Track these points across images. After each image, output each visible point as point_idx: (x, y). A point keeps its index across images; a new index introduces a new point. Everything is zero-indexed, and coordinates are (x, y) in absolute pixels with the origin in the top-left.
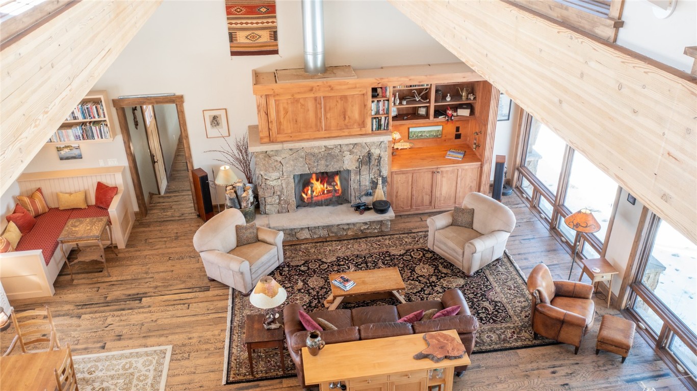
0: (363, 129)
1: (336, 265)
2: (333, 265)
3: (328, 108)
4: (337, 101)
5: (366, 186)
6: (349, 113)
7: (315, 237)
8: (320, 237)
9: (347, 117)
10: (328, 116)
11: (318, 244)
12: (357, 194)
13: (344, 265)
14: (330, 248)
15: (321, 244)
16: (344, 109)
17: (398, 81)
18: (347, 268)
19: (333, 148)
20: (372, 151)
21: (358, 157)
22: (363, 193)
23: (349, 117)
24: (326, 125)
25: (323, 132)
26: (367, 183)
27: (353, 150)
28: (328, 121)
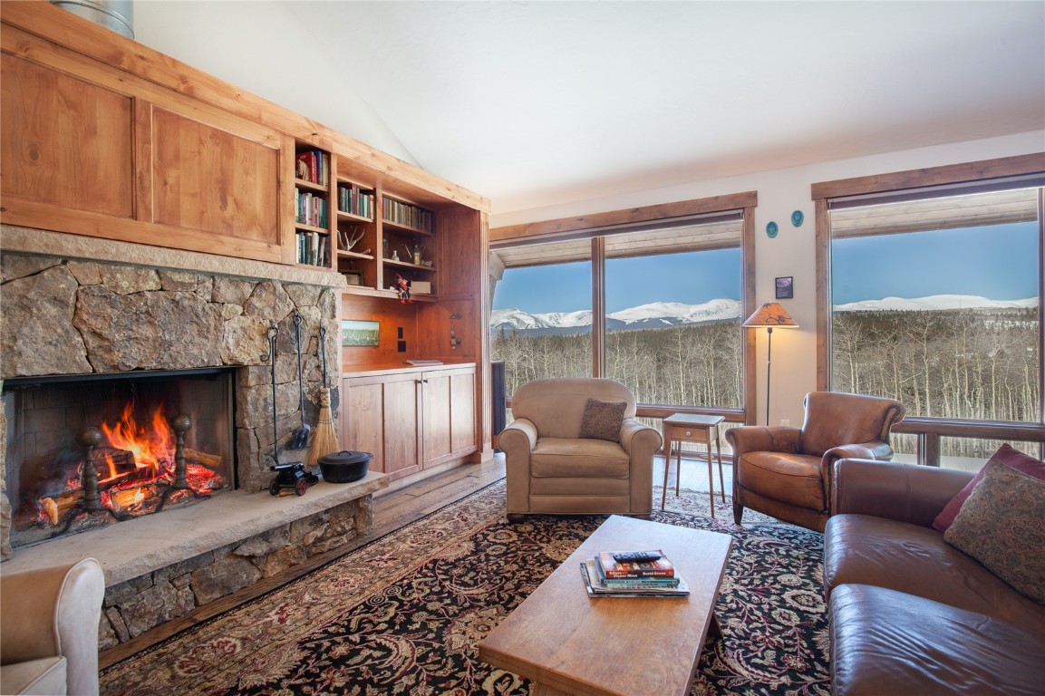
0: (276, 248)
1: (322, 669)
2: (308, 674)
3: (169, 152)
4: (201, 142)
5: (287, 417)
6: (236, 189)
7: (136, 631)
8: (162, 623)
9: (230, 200)
10: (172, 175)
11: (172, 646)
12: (264, 445)
13: (355, 653)
14: (239, 633)
15: (187, 639)
16: (222, 172)
17: (352, 148)
18: (377, 654)
19: (191, 284)
20: (303, 311)
21: (267, 323)
22: (282, 442)
23: (235, 200)
24: (161, 207)
25: (150, 225)
26: (293, 410)
27: (254, 300)
28: (169, 196)
